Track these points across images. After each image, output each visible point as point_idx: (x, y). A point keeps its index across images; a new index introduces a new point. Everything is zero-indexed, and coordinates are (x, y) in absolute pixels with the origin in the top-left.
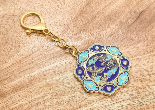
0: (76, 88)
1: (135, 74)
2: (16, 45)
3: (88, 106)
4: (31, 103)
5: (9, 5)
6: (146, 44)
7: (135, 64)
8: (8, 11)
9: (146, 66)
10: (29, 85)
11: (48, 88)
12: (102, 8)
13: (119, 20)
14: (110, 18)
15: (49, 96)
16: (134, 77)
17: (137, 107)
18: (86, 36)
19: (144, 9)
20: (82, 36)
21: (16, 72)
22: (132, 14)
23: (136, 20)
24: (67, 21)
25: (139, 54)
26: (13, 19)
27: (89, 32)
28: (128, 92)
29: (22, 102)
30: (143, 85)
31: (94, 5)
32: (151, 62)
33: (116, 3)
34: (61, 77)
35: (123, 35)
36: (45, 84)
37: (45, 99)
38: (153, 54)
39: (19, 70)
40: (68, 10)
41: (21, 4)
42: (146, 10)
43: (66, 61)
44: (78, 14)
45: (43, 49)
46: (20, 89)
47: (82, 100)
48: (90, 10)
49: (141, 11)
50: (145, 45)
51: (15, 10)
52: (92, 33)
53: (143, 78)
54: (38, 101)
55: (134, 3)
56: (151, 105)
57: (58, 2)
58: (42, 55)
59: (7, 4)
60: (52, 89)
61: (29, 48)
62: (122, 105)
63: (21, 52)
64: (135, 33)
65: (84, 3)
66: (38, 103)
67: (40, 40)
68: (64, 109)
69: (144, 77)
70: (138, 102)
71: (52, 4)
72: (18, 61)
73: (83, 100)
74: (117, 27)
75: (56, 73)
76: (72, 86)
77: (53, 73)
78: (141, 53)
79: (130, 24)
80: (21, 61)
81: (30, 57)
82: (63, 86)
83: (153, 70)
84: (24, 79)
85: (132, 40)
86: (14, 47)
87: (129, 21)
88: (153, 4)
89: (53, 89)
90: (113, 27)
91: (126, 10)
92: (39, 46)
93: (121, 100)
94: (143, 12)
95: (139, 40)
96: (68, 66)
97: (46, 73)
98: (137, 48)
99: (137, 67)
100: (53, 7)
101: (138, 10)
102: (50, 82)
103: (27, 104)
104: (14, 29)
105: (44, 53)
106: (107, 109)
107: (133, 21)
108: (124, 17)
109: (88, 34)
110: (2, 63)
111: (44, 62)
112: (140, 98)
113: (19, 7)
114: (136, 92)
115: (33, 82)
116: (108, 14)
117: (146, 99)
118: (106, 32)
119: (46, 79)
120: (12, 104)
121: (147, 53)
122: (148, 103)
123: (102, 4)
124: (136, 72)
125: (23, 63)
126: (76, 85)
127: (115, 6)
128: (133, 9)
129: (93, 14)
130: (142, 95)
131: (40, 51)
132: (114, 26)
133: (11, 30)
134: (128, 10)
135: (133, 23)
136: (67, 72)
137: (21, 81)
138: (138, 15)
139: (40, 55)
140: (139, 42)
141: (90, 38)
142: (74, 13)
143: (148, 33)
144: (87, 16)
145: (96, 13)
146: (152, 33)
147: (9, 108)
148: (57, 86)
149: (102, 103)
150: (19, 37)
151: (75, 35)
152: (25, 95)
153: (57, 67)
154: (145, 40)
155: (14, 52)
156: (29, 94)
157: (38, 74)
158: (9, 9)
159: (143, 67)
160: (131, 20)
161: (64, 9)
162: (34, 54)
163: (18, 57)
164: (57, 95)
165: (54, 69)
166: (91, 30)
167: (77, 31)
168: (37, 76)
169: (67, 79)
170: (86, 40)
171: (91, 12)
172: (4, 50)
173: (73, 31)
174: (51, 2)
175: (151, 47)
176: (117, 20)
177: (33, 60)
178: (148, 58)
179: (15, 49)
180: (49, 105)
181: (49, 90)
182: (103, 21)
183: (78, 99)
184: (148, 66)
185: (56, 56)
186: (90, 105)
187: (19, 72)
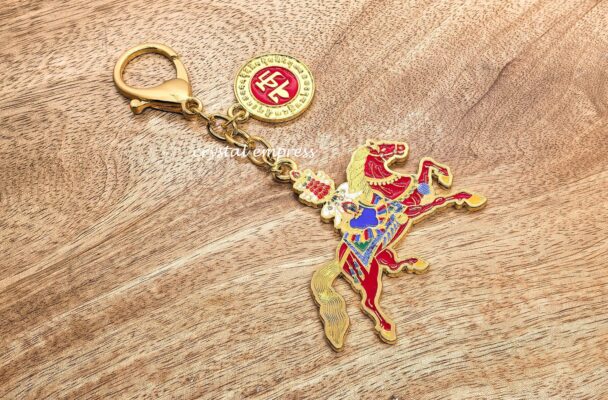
0: (304, 309)
1: (484, 262)
2: (118, 175)
3: (342, 362)
4: (168, 357)
5: (90, 49)
6: (520, 170)
7: (484, 232)
8: (87, 65)
9: (518, 239)
10: (163, 302)
11: (218, 311)
12: (381, 53)
13: (434, 94)
14: (409, 87)
15: (224, 335)
16: (482, 273)
17: (489, 363)
18: (331, 144)
19: (515, 55)
20: (321, 147)
21: (118, 260)
22: (477, 74)
23: (487, 93)
25: (496, 201)
26: (103, 93)
27: (342, 131)
28: (462, 320)
29: (143, 354)
30: (509, 295)
31: (357, 45)
32: (533, 224)
34: (258, 273)
35: (448, 142)
36: (210, 297)
37: (211, 343)
39: (128, 254)
42: (520, 60)
43: (271, 225)
45: (201, 186)
46: (134, 315)
48: (345, 60)
49: (505, 64)
50: (515, 173)
51: (110, 64)
52: (352, 135)
53: (509, 276)
54: (190, 351)
55: (484, 38)
56: (531, 357)
57: (243, 36)
58: (198, 205)
59: (83, 43)
60: (232, 312)
61: (156, 186)
62: (443, 358)
63: (133, 199)
64: (485, 135)
65: (327, 37)
66: (188, 355)
67: (191, 160)
68: (271, 371)
69: (510, 274)
71: (224, 41)
72: (124, 226)
74: (428, 114)
75: (243, 263)
76: (292, 302)
77: (232, 262)
78: (504, 199)
79: (470, 104)
80: (134, 225)
81: (163, 214)
82: (267, 303)
83: (537, 250)
84: (145, 283)
85: (476, 156)
86: (112, 183)
87: (468, 97)
88: (543, 38)
89: (236, 312)
90: (419, 115)
91: (456, 59)
92: (188, 180)
93: (439, 344)
94: (509, 67)
95: (498, 156)
96: (278, 240)
97: (213, 262)
98: (487, 181)
99: (489, 243)
100: (230, 52)
101: (494, 61)
102: (225, 289)
103: (156, 358)
104: (110, 126)
105: (205, 200)
106: (398, 372)
107: (479, 95)
108: (452, 82)
109: (338, 138)
110: (76, 234)
111: (205, 230)
112: (499, 337)
114: (487, 317)
115: (172, 291)
116: (401, 72)
117: (516, 338)
118: (394, 133)
119: (212, 281)
120: (110, 360)
121: (520, 197)
122: (521, 352)
123: (384, 42)
124: (488, 256)
125: (141, 233)
127: (422, 47)
128: (478, 57)
129: (355, 73)
130: (506, 327)
131: (191, 196)
132: (419, 113)
133: (99, 130)
134: (462, 61)
135: (479, 102)
136: (275, 260)
138: (495, 77)
139: (193, 206)
140: (496, 163)
143: (525, 133)
144: (336, 80)
145: (364, 69)
146: (538, 135)
147: (104, 372)
148: (247, 302)
149: (382, 352)
150: (125, 152)
151: (299, 142)
152: (151, 333)
153: (246, 245)
154: (514, 156)
155: (111, 200)
156: (163, 327)
157: (187, 266)
158: (90, 60)
159: (507, 240)
160: (473, 93)
162: (173, 204)
163: (123, 215)
164: (248, 331)
165: (237, 250)
166: (347, 127)
168: (185, 272)
169: (275, 281)
170: (333, 157)
171: (347, 67)
172: (80, 193)
175: (534, 179)
176: (429, 93)
177: (171, 224)
178: (524, 211)
179: (114, 189)
180: (225, 361)
181: (223, 316)
182: (386, 98)
183: (310, 341)
184: (523, 238)
185: (240, 211)
186: (347, 360)
187: (129, 260)
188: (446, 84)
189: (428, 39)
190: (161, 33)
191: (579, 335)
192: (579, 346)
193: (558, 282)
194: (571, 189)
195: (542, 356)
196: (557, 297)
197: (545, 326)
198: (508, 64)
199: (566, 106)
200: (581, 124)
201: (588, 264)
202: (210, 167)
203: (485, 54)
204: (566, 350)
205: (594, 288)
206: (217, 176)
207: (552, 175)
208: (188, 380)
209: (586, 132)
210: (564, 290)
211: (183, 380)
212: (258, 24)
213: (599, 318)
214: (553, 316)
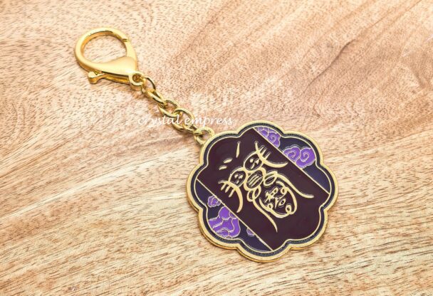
0: (170, 234)
2: (26, 120)
3: (199, 280)
4: (55, 269)
5: (12, 20)
6: (354, 128)
8: (8, 33)
9: (351, 183)
10: (54, 224)
11: (99, 233)
12: (245, 32)
13: (287, 65)
14: (266, 59)
15: (103, 253)
17: (322, 285)
18: (202, 101)
19: (354, 37)
20: (193, 104)
21: (21, 188)
22: (323, 51)
23: (330, 66)
24: (157, 64)
25: (334, 152)
26: (19, 55)
27: (210, 91)
29: (34, 265)
30: (341, 229)
31: (226, 25)
32: (364, 172)
33: (282, 21)
34: (134, 204)
35: (297, 104)
36: (93, 222)
37: (90, 260)
38: (369, 152)
39: (28, 184)
40: (161, 36)
41: (42, 17)
42: (358, 41)
43: (148, 165)
44: (185, 46)
45: (92, 131)
46: (30, 233)
47: (185, 263)
48: (216, 36)
49: (345, 44)
50: (350, 130)
51: (26, 33)
52: (218, 95)
53: (342, 214)
54: (73, 265)
55: (329, 23)
56: (357, 281)
57: (135, 14)
58: (89, 147)
59: (7, 15)
60: (110, 234)
61: (56, 130)
62: (284, 280)
63: (36, 139)
64: (327, 98)
65: (202, 18)
66: (72, 269)
67: (86, 111)
68: (139, 285)
69: (343, 212)
70: (326, 274)
71: (120, 18)
72: (28, 161)
73: (187, 266)
74: (281, 81)
75: (121, 195)
76: (161, 228)
77: (113, 193)
78: (341, 150)
79: (316, 74)
80: (35, 161)
81: (60, 153)
82: (139, 228)
83: (367, 194)
84: (40, 208)
85: (319, 116)
86: (20, 126)
87: (314, 68)
88: (377, 25)
89: (113, 234)
91: (306, 38)
92: (82, 126)
93: (282, 267)
94: (349, 46)
95: (336, 116)
96: (153, 177)
97: (98, 193)
98: (329, 136)
101: (336, 41)
102: (106, 215)
103: (45, 270)
104: (23, 81)
105: (95, 143)
106: (246, 290)
107: (323, 68)
108: (302, 57)
109: (207, 97)
111: (93, 167)
112: (334, 263)
113: (35, 26)
114: (322, 247)
115: (62, 215)
116: (261, 47)
117: (346, 265)
118: (252, 95)
119: (96, 208)
120: (7, 270)
121: (354, 149)
122: (350, 277)
123: (248, 23)
125: (40, 167)
126: (172, 226)
127: (280, 28)
128: (323, 38)
129: (224, 47)
130: (338, 255)
131: (84, 138)
132: (273, 80)
133: (14, 84)
134: (311, 40)
135: (323, 72)
136: (149, 193)
137: (33, 213)
138: (337, 54)
139: (84, 147)
140: (335, 122)
141: (212, 107)
142: (174, 44)
143: (359, 99)
144: (208, 51)
145: (232, 44)
146: (370, 101)
148: (124, 227)
149: (234, 273)
150: (33, 102)
152: (42, 249)
153: (126, 180)
154: (350, 116)
155: (19, 140)
156: (52, 244)
157: (76, 196)
158: (11, 29)
160: (318, 66)
161: (151, 33)
162: (69, 144)
163: (27, 152)
164: (122, 251)
165: (118, 184)
166: (215, 89)
167: (179, 90)
168: (73, 200)
169: (148, 210)
170: (202, 112)
171: (217, 41)
173: (170, 89)
174: (119, 14)
175: (366, 136)
176: (283, 65)
177: (65, 161)
178: (357, 161)
179: (21, 131)
180: (102, 275)
181: (102, 238)
182: (248, 67)
183: (174, 261)
184: (355, 183)
185: (123, 152)
186: (204, 278)
187: (29, 189)
188: (297, 57)
189: (284, 23)
190: (69, 10)
191: (399, 265)
192: (399, 274)
193: (383, 220)
194: (397, 145)
195: (367, 281)
196: (381, 232)
197: (371, 256)
198: (348, 44)
199: (394, 78)
200: (406, 93)
201: (408, 206)
202: (101, 116)
203: (330, 35)
204: (387, 277)
205: (412, 226)
206: (106, 123)
207: (381, 133)
208: (70, 289)
209: (410, 100)
210: (387, 227)
211: (66, 289)
212: (148, 6)
213: (416, 251)
214: (378, 248)
